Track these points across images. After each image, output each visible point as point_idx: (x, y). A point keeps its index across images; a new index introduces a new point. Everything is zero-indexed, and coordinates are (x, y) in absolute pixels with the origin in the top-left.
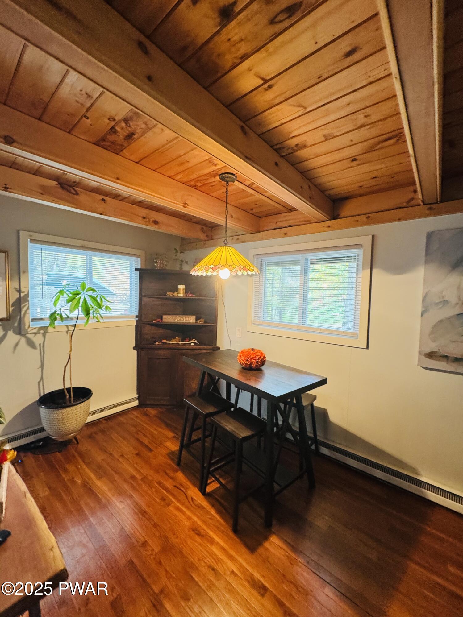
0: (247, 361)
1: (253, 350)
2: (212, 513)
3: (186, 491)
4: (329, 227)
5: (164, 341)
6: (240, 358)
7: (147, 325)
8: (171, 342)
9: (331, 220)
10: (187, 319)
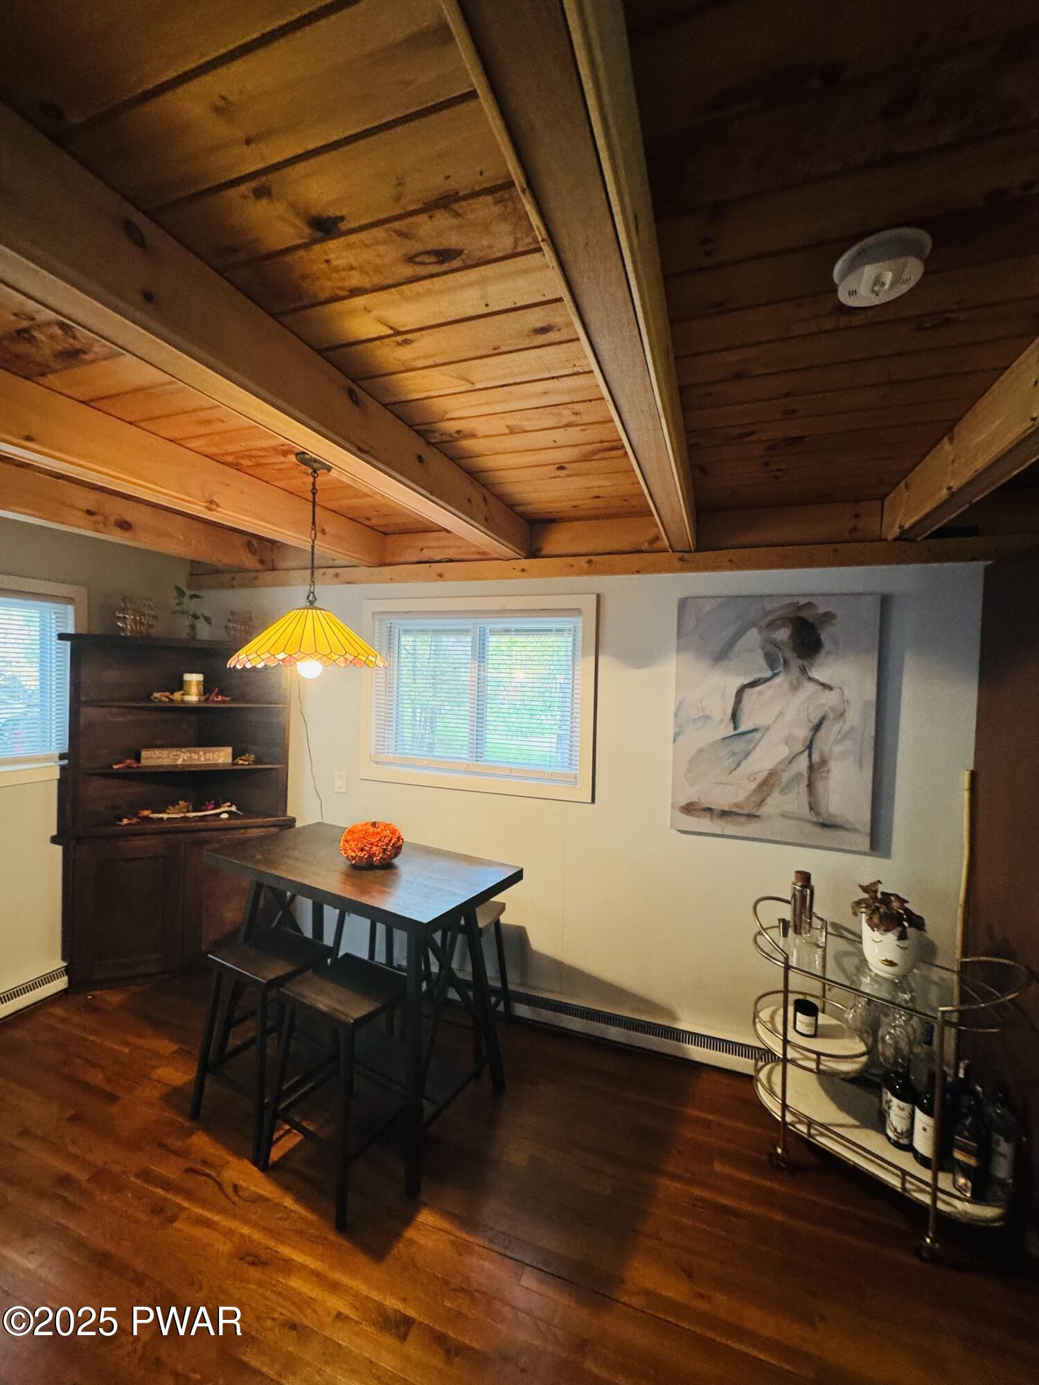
0: (362, 850)
1: (374, 824)
2: (286, 1204)
3: (219, 1173)
4: (523, 570)
5: (146, 813)
6: (347, 845)
7: (95, 778)
8: (165, 816)
9: (526, 558)
10: (209, 756)
